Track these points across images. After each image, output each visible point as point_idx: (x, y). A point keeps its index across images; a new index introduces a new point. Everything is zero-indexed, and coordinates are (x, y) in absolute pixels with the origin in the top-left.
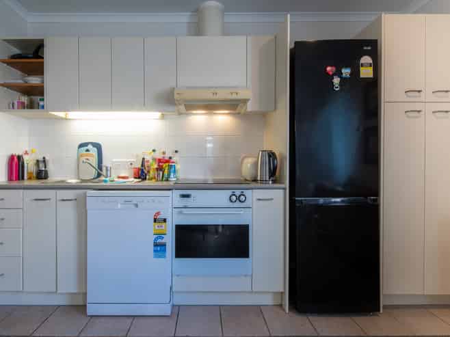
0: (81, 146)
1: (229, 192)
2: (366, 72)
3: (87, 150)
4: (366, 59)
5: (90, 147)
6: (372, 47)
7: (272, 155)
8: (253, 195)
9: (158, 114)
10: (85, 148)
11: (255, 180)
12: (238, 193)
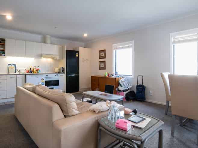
0: (9, 65)
1: (55, 74)
2: (77, 56)
3: (11, 66)
4: (77, 54)
5: (12, 65)
6: (78, 52)
7: (62, 68)
8: (60, 75)
9: (34, 58)
10: (10, 65)
11: (59, 72)
12: (57, 74)
